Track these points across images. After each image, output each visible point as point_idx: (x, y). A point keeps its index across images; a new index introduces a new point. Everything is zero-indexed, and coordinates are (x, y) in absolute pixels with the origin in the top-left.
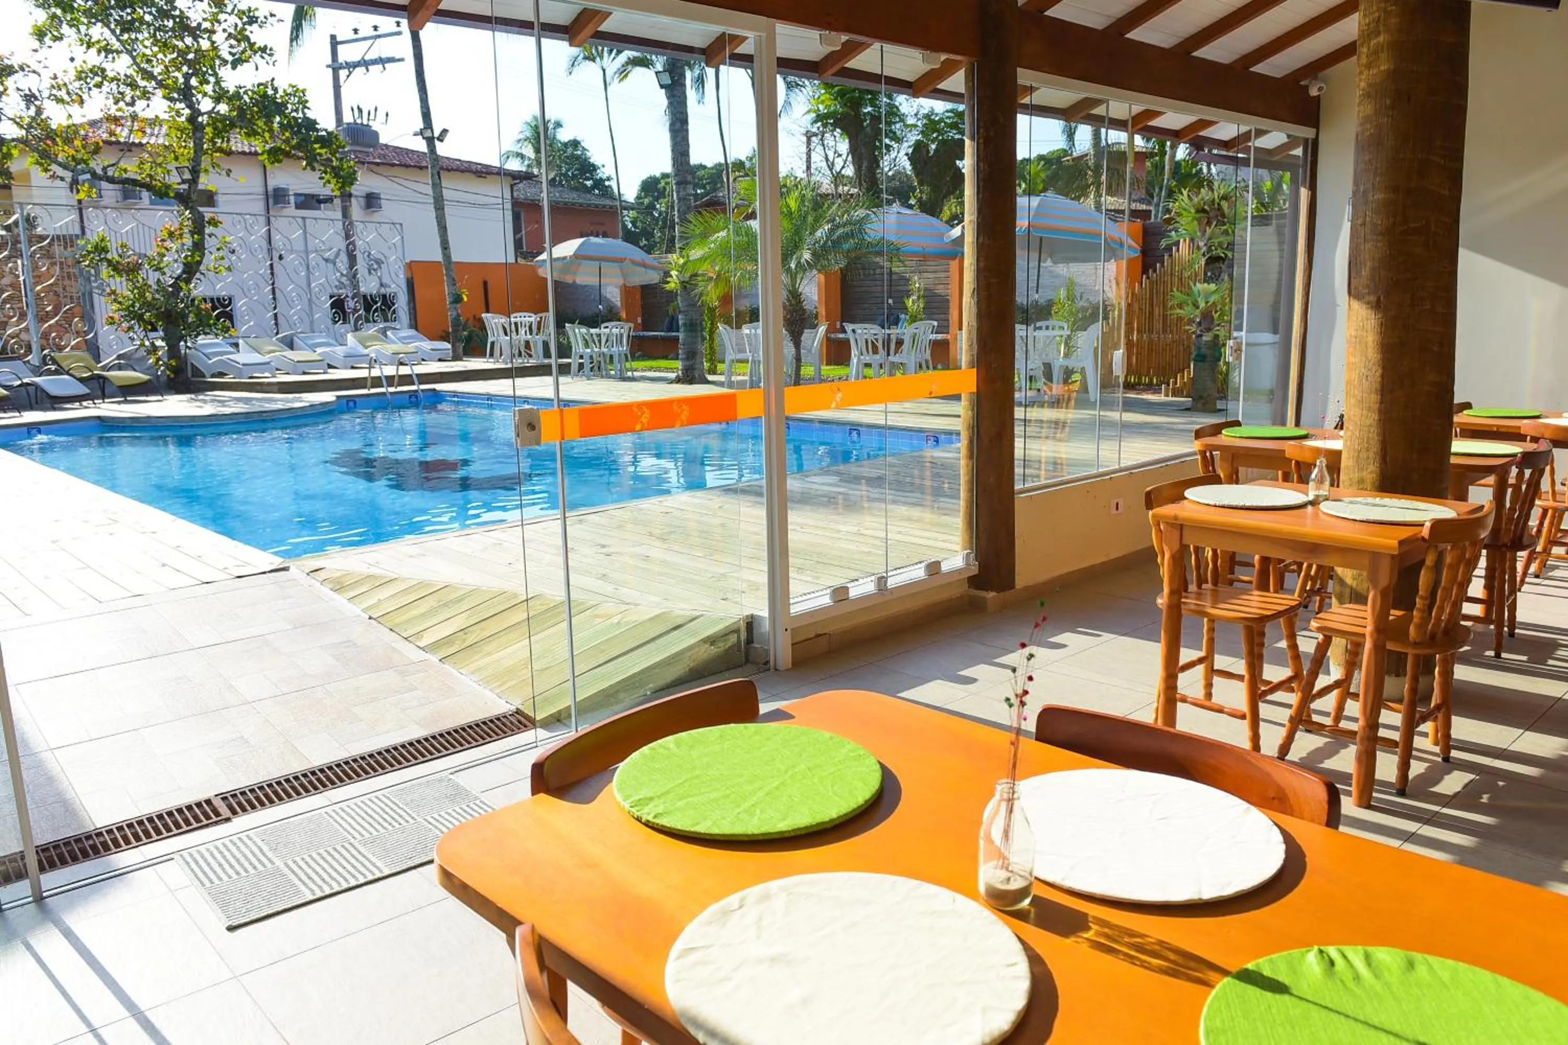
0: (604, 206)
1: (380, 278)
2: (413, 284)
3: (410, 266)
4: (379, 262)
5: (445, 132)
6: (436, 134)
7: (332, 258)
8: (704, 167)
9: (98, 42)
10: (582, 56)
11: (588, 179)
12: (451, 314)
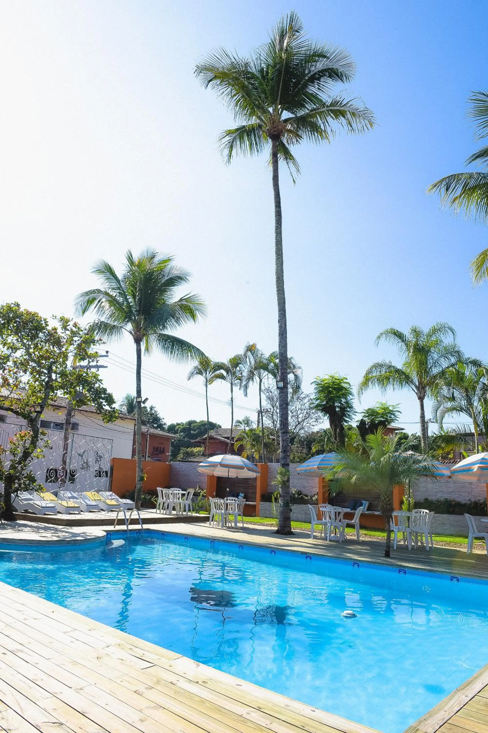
0: (168, 436)
1: (100, 465)
2: (113, 469)
3: (114, 460)
4: (100, 457)
5: (147, 399)
6: (143, 400)
7: (81, 454)
8: (196, 422)
9: (10, 343)
10: (195, 372)
11: (155, 424)
12: (138, 486)
